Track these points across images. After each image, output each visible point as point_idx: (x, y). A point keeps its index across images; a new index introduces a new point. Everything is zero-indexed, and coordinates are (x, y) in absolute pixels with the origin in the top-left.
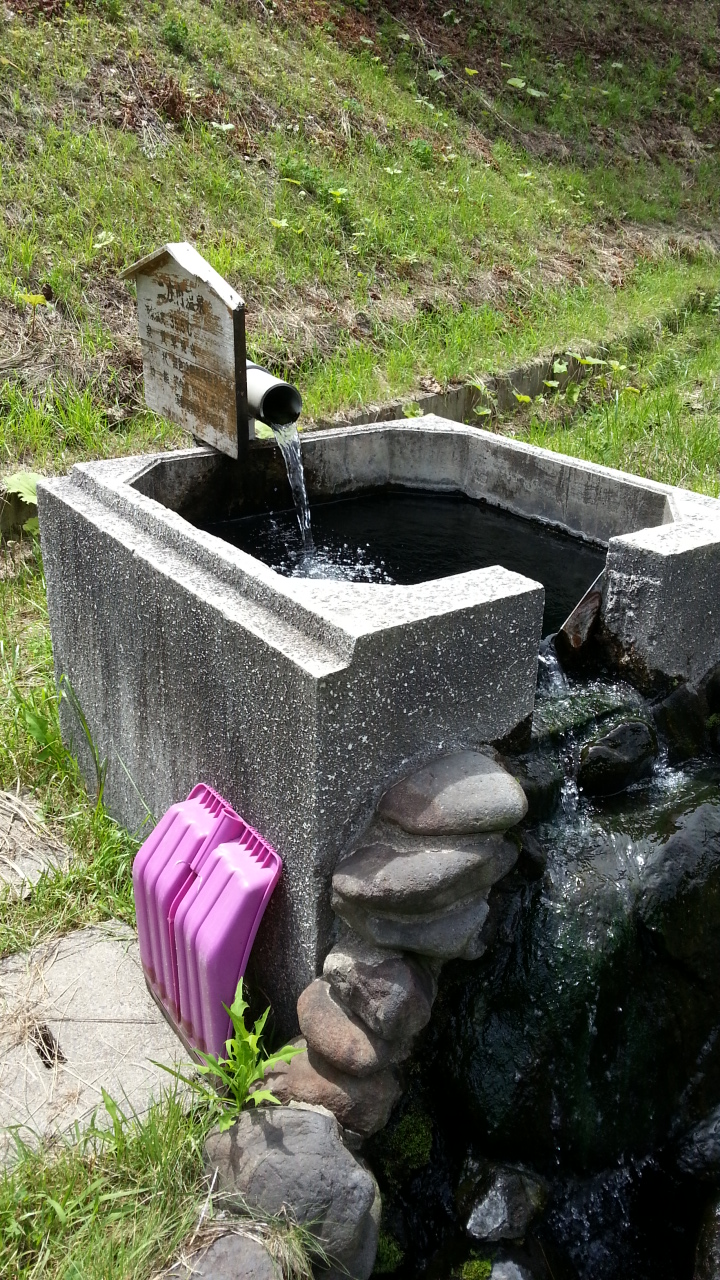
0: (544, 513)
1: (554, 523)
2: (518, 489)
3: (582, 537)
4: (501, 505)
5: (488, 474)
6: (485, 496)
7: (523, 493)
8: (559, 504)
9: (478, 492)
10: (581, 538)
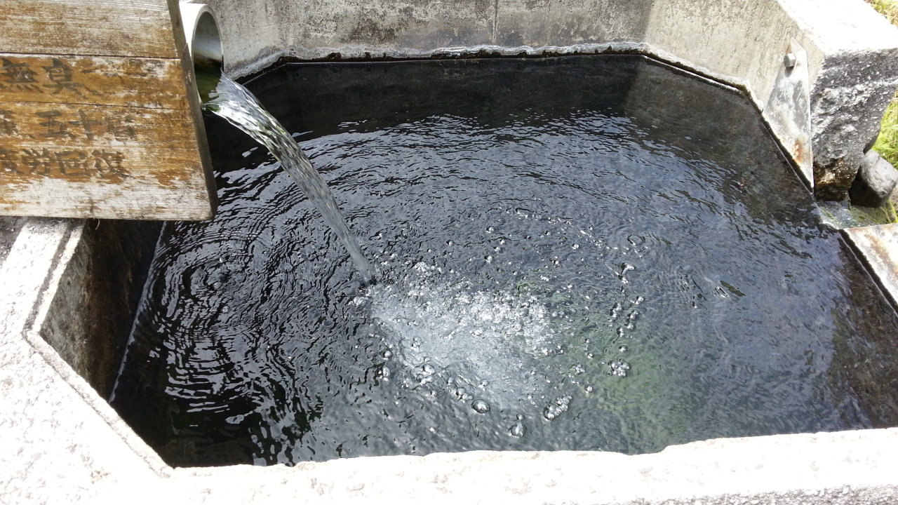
0: (457, 41)
1: (476, 49)
2: (403, 23)
3: (525, 53)
4: (372, 53)
5: (336, 18)
6: (336, 50)
7: (413, 26)
8: (484, 23)
9: (320, 49)
10: (523, 54)
